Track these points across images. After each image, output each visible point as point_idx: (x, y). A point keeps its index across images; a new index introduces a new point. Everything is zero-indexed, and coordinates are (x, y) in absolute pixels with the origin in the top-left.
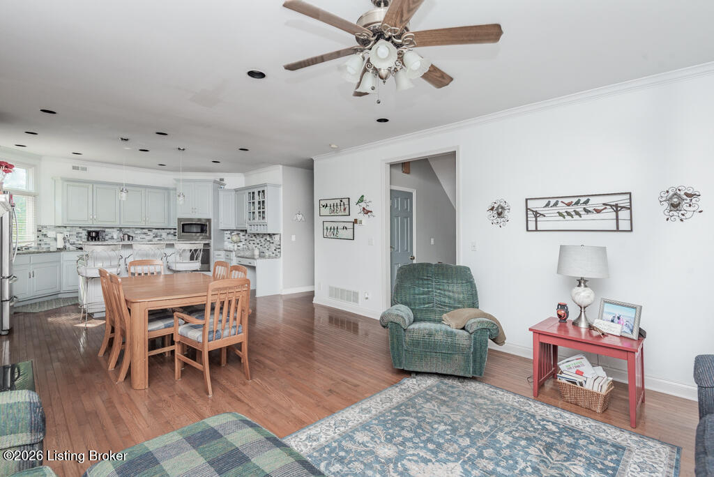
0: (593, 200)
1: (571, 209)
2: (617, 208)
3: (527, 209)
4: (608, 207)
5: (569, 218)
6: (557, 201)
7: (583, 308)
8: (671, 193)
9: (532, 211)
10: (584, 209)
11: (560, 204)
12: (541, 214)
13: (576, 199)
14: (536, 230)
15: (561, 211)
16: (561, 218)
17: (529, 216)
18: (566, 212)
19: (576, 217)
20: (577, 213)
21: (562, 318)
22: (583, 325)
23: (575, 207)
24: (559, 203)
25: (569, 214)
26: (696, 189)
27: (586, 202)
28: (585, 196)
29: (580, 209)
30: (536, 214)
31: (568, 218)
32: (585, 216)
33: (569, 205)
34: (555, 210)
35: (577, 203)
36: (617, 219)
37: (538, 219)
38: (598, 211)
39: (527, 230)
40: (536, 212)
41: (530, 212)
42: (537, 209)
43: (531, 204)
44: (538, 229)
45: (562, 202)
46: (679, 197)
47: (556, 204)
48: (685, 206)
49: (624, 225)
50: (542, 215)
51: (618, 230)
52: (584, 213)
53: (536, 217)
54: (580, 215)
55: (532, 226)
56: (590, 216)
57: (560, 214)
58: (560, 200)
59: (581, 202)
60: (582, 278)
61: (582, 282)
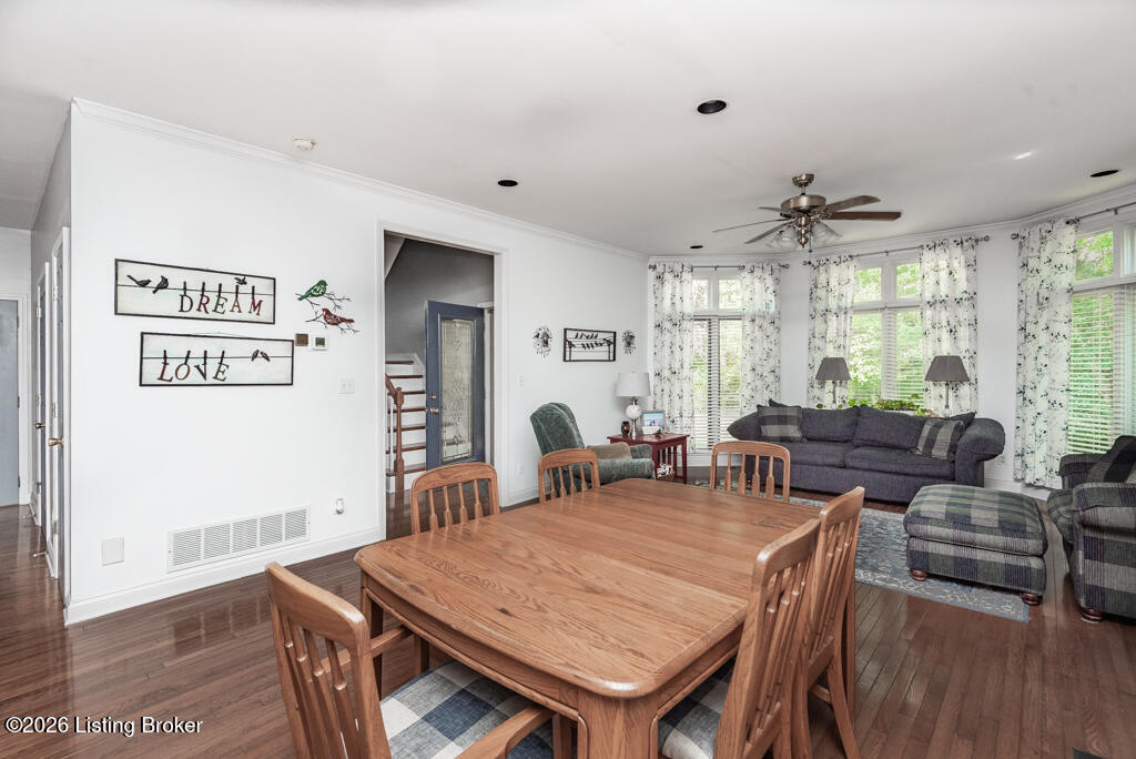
0: (599, 335)
1: (589, 342)
2: (609, 343)
4: (606, 342)
7: (634, 421)
8: (626, 335)
9: (568, 341)
10: (596, 342)
15: (584, 343)
16: (584, 349)
18: (587, 344)
19: (591, 349)
22: (634, 434)
24: (583, 335)
27: (596, 336)
31: (587, 349)
32: (595, 348)
33: (588, 338)
34: (581, 342)
35: (592, 336)
36: (609, 351)
38: (601, 345)
40: (571, 342)
44: (571, 359)
46: (630, 338)
47: (581, 337)
49: (612, 356)
50: (574, 345)
51: (609, 360)
52: (595, 345)
53: (570, 347)
54: (593, 347)
57: (584, 346)
60: (634, 398)
61: (635, 401)
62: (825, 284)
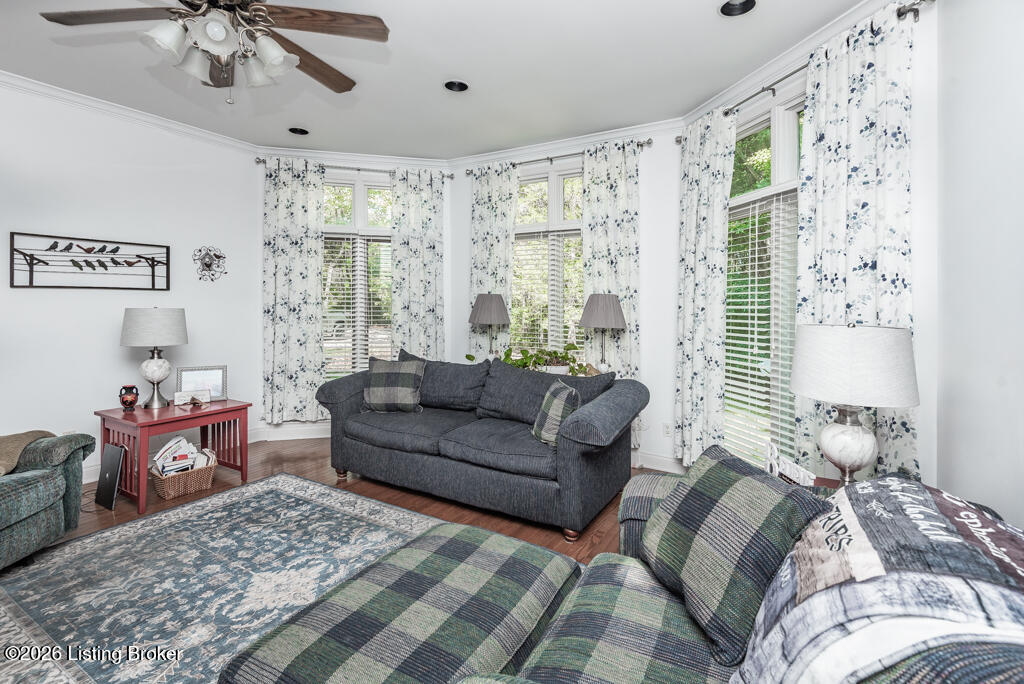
0: (123, 249)
1: (92, 258)
2: (153, 263)
3: (13, 250)
4: (143, 260)
5: (90, 269)
6: (71, 245)
7: (156, 384)
8: (204, 252)
9: (25, 255)
10: (112, 259)
11: (75, 248)
12: (40, 261)
13: (101, 245)
14: (31, 285)
15: (76, 259)
16: (77, 269)
17: (16, 261)
18: (86, 261)
19: (100, 269)
20: (102, 264)
21: (129, 406)
22: (156, 405)
23: (100, 255)
24: (74, 246)
25: (89, 264)
26: (223, 252)
27: (115, 251)
28: (111, 242)
29: (106, 258)
30: (32, 261)
31: (87, 269)
32: (112, 269)
33: (89, 251)
34: (69, 256)
35: (102, 250)
36: (153, 276)
37: (35, 268)
38: (130, 264)
39: (12, 286)
40: (31, 256)
41: (17, 256)
42: (32, 252)
43: (20, 243)
44: (34, 284)
45: (78, 246)
46: (211, 258)
47: (68, 248)
48: (214, 267)
49: (161, 283)
50: (43, 262)
51: (153, 288)
52: (112, 264)
53: (31, 265)
54: (106, 267)
55: (22, 277)
56: (119, 269)
57: (75, 264)
58: (75, 243)
59: (107, 250)
60: (156, 348)
61: (156, 352)
62: (487, 200)
